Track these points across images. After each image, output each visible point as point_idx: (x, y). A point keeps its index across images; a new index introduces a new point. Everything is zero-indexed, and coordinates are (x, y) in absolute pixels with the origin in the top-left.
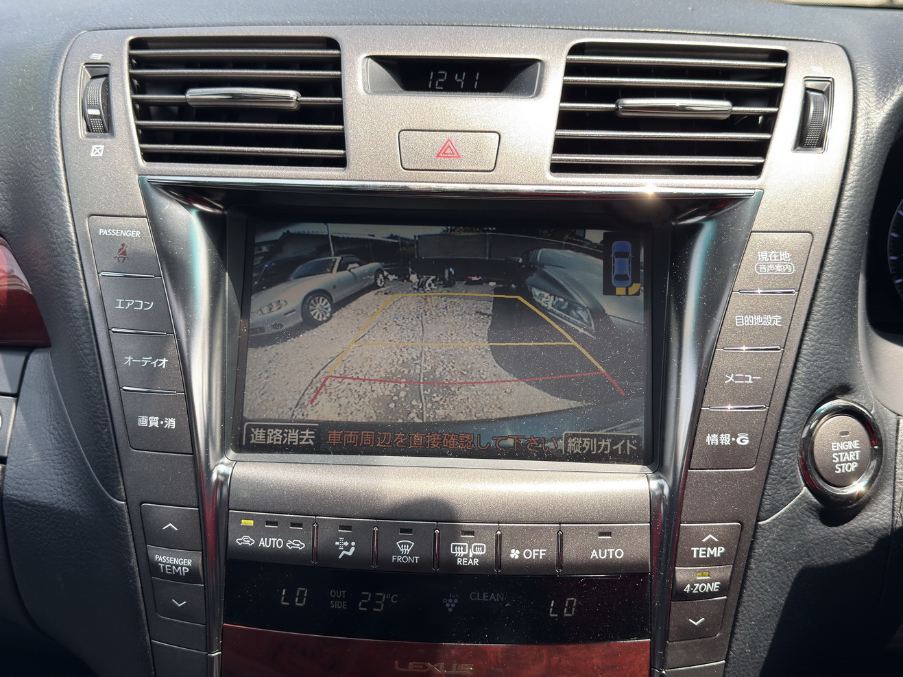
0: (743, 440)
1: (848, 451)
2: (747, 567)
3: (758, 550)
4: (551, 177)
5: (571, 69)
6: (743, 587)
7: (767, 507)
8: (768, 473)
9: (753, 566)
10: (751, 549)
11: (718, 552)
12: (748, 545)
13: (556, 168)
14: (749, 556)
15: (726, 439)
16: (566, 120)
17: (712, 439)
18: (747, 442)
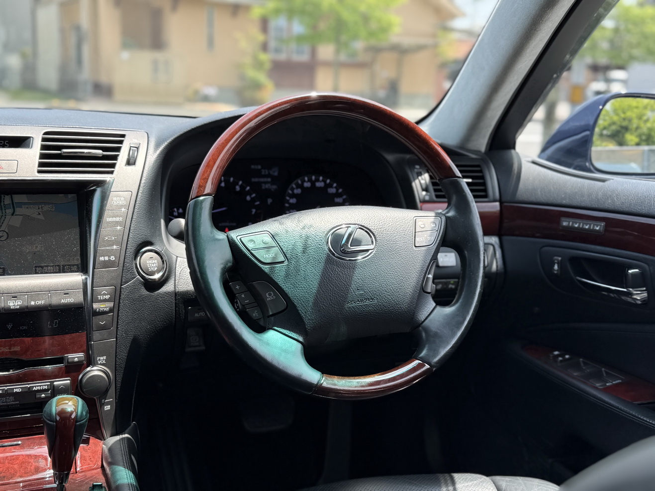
0: (113, 258)
1: (153, 263)
2: (119, 303)
3: (122, 296)
4: (37, 174)
5: (44, 140)
6: (119, 310)
7: (124, 281)
8: (123, 269)
9: (121, 302)
10: (120, 296)
11: (107, 297)
12: (119, 294)
13: (39, 172)
14: (120, 299)
15: (107, 258)
16: (42, 156)
17: (102, 259)
18: (114, 259)
